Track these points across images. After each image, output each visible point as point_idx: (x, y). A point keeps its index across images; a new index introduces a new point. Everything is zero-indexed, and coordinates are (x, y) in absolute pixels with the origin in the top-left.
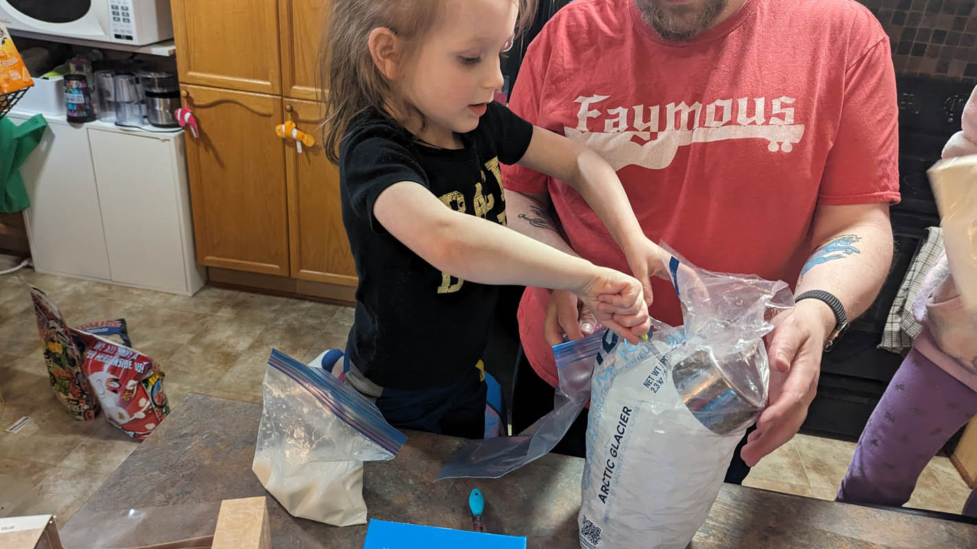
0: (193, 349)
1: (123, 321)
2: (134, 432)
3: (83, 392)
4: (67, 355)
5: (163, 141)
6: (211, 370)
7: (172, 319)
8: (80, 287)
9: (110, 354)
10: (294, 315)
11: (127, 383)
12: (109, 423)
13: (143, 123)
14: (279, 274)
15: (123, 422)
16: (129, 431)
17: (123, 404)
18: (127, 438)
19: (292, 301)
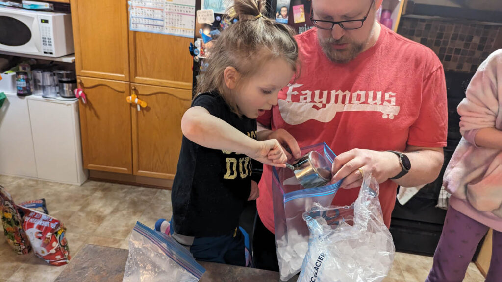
0: (81, 214)
1: (44, 200)
2: (49, 261)
3: (22, 240)
4: (14, 219)
5: (68, 105)
6: (91, 225)
7: (69, 198)
8: (21, 182)
9: (38, 219)
10: (135, 194)
11: (46, 234)
12: (36, 256)
13: (57, 96)
14: (127, 173)
15: (43, 255)
16: (46, 259)
17: (44, 245)
18: (46, 264)
19: (134, 187)
